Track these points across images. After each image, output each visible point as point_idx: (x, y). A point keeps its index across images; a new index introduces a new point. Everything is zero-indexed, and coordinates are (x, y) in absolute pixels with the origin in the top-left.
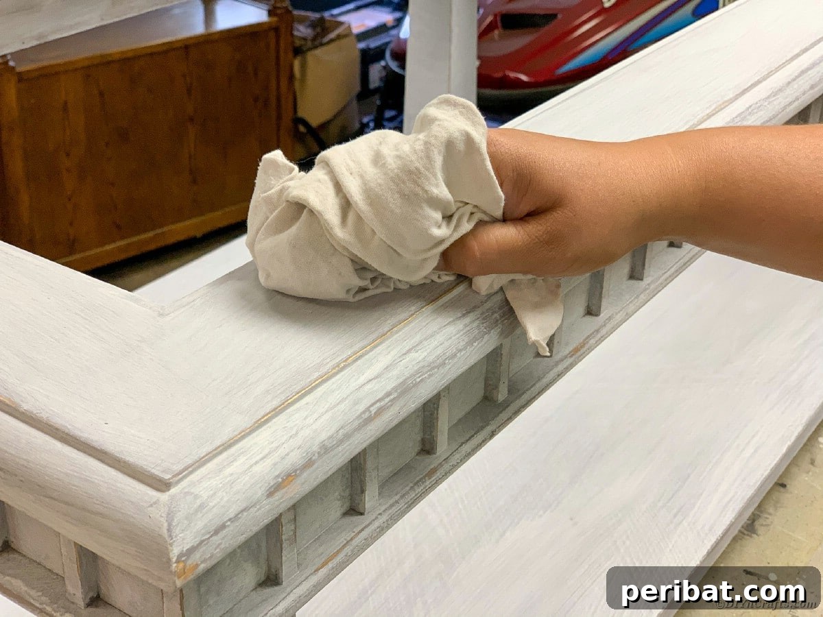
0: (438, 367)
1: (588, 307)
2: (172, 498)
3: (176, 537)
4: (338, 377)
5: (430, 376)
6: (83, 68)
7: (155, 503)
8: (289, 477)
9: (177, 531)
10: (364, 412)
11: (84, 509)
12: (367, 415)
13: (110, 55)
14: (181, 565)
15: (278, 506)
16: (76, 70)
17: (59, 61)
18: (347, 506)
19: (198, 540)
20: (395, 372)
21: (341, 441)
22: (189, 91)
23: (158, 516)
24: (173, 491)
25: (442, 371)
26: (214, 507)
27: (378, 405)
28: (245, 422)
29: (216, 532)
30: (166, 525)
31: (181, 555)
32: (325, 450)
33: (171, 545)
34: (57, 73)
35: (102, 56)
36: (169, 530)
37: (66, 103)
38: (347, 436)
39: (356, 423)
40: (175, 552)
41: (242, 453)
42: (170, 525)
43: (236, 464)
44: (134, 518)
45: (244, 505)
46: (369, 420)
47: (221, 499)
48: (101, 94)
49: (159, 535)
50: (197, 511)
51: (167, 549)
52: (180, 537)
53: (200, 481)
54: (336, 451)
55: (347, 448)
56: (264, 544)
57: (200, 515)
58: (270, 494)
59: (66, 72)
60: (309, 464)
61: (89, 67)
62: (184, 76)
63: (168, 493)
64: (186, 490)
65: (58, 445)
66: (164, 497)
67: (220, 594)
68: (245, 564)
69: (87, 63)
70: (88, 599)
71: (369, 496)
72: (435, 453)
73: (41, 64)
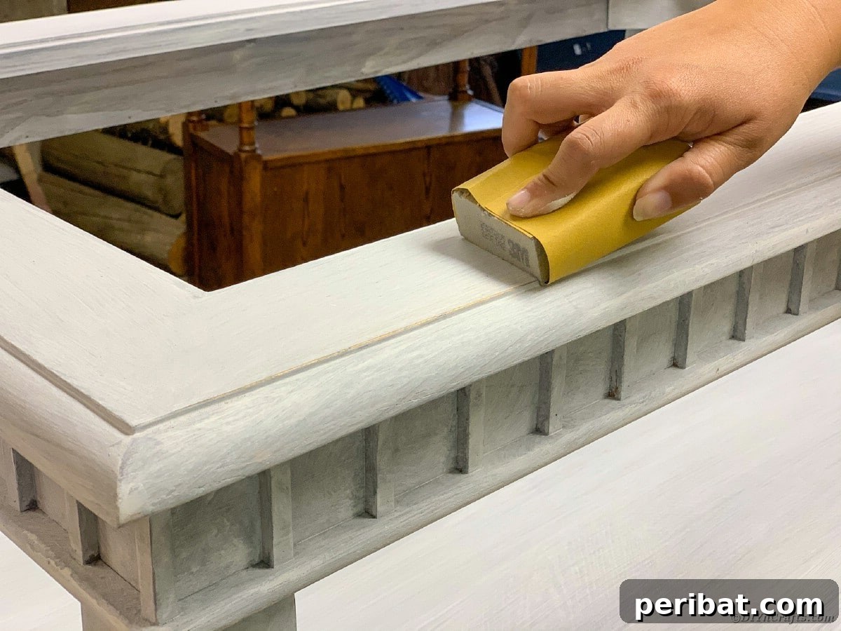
1: (674, 358)
2: (134, 440)
3: (127, 474)
4: (338, 361)
6: (327, 161)
7: (117, 444)
9: (129, 469)
11: (58, 445)
13: (354, 150)
15: (243, 468)
16: (318, 162)
17: (304, 153)
18: (360, 507)
22: (427, 190)
23: (117, 455)
24: (137, 435)
26: (174, 454)
30: (120, 462)
33: (120, 481)
34: (301, 165)
35: (345, 151)
36: (122, 468)
37: (307, 193)
41: (217, 413)
42: (124, 463)
43: (206, 421)
44: (96, 456)
47: (182, 449)
48: (342, 187)
49: (112, 471)
50: (154, 456)
51: (116, 483)
52: (131, 476)
53: (166, 431)
55: (332, 427)
57: (156, 459)
59: (309, 163)
61: (332, 160)
62: (424, 175)
63: (131, 437)
64: (149, 436)
65: (54, 390)
66: (127, 440)
67: (203, 563)
68: (235, 541)
69: (330, 156)
70: (87, 558)
71: (382, 502)
72: (466, 473)
73: (286, 155)
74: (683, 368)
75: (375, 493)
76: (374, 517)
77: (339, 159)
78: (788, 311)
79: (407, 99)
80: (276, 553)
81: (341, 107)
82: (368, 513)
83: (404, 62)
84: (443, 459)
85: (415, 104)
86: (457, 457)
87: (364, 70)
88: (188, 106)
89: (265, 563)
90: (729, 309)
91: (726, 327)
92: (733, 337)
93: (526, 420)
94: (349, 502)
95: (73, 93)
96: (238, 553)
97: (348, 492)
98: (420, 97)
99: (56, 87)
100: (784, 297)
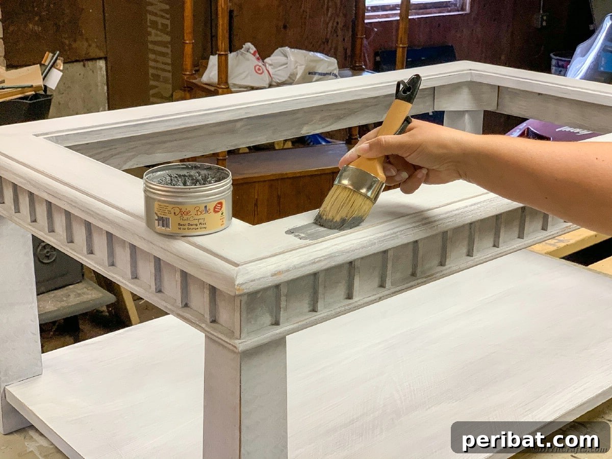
0: (346, 253)
1: (440, 262)
2: (239, 269)
5: (342, 255)
7: (233, 270)
8: (280, 273)
9: (237, 277)
10: (312, 260)
12: (314, 261)
14: (238, 287)
16: (265, 181)
17: (256, 175)
19: (245, 281)
20: (328, 250)
21: (302, 267)
23: (233, 273)
24: (240, 267)
25: (348, 254)
27: (319, 259)
28: (269, 254)
29: (252, 281)
30: (235, 275)
31: (239, 284)
32: (295, 268)
33: (236, 280)
37: (257, 200)
38: (305, 266)
39: (309, 263)
40: (237, 283)
41: (265, 262)
42: (237, 275)
44: (226, 273)
45: (263, 276)
46: (314, 263)
47: (255, 272)
48: (279, 197)
49: (233, 278)
50: (246, 273)
51: (234, 281)
52: (239, 279)
54: (299, 270)
55: (304, 270)
56: (275, 309)
57: (247, 275)
58: (272, 276)
60: (288, 271)
64: (244, 268)
66: (237, 268)
67: (256, 321)
68: (267, 314)
69: (272, 178)
70: (211, 320)
71: (320, 305)
72: (352, 299)
73: (246, 176)
74: (444, 266)
75: (317, 302)
76: (316, 312)
77: (277, 180)
78: (494, 246)
79: (320, 143)
80: (281, 321)
81: (277, 148)
82: (314, 310)
83: (323, 128)
84: (343, 293)
85: (324, 145)
86: (348, 293)
87: (302, 132)
88: (214, 150)
89: (277, 323)
90: (466, 243)
91: (465, 250)
92: (468, 255)
93: (376, 282)
94: (307, 306)
95: (159, 143)
96: (267, 319)
97: (307, 301)
98: (328, 142)
99: (151, 140)
100: (492, 240)
